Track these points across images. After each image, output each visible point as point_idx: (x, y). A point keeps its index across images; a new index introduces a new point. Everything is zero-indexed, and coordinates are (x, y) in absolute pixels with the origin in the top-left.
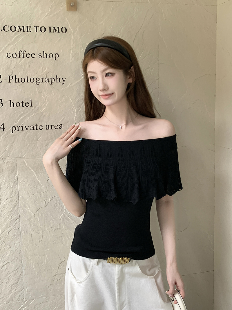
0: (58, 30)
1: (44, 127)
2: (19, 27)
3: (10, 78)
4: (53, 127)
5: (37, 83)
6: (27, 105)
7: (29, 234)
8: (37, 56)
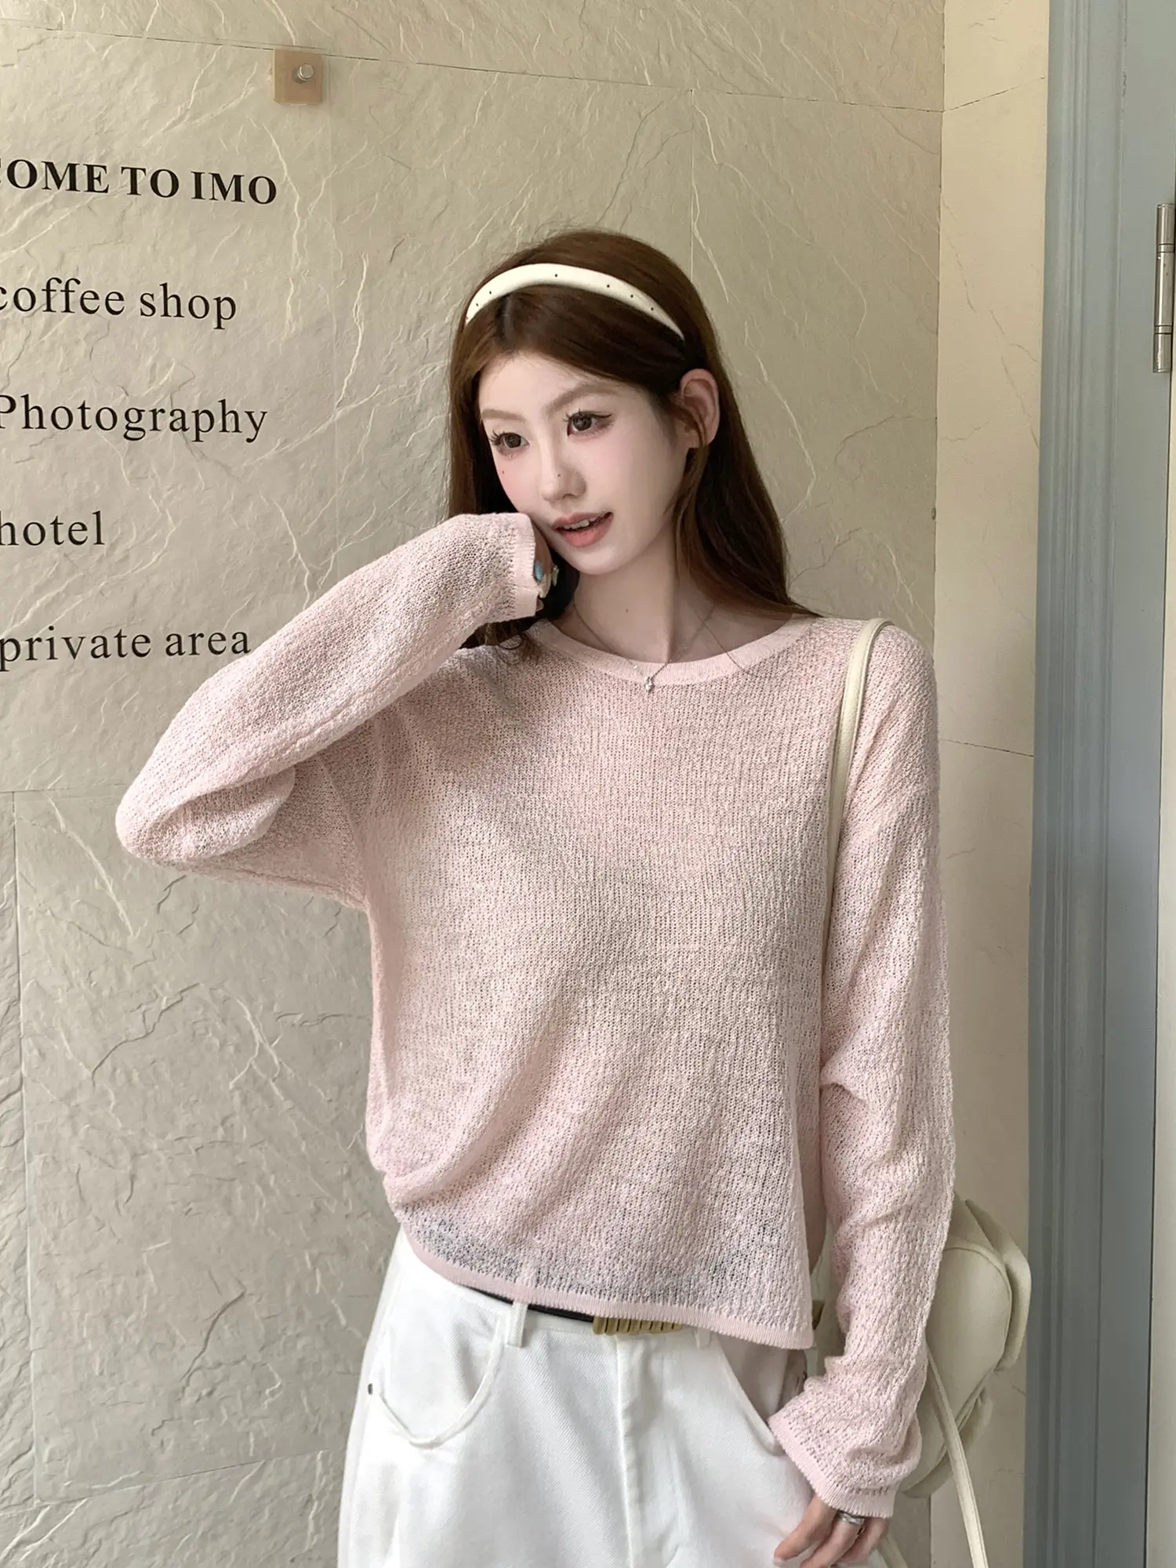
0: (235, 188)
1: (158, 645)
2: (50, 165)
4: (201, 644)
5: (131, 434)
6: (77, 536)
7: (65, 1170)
8: (133, 306)
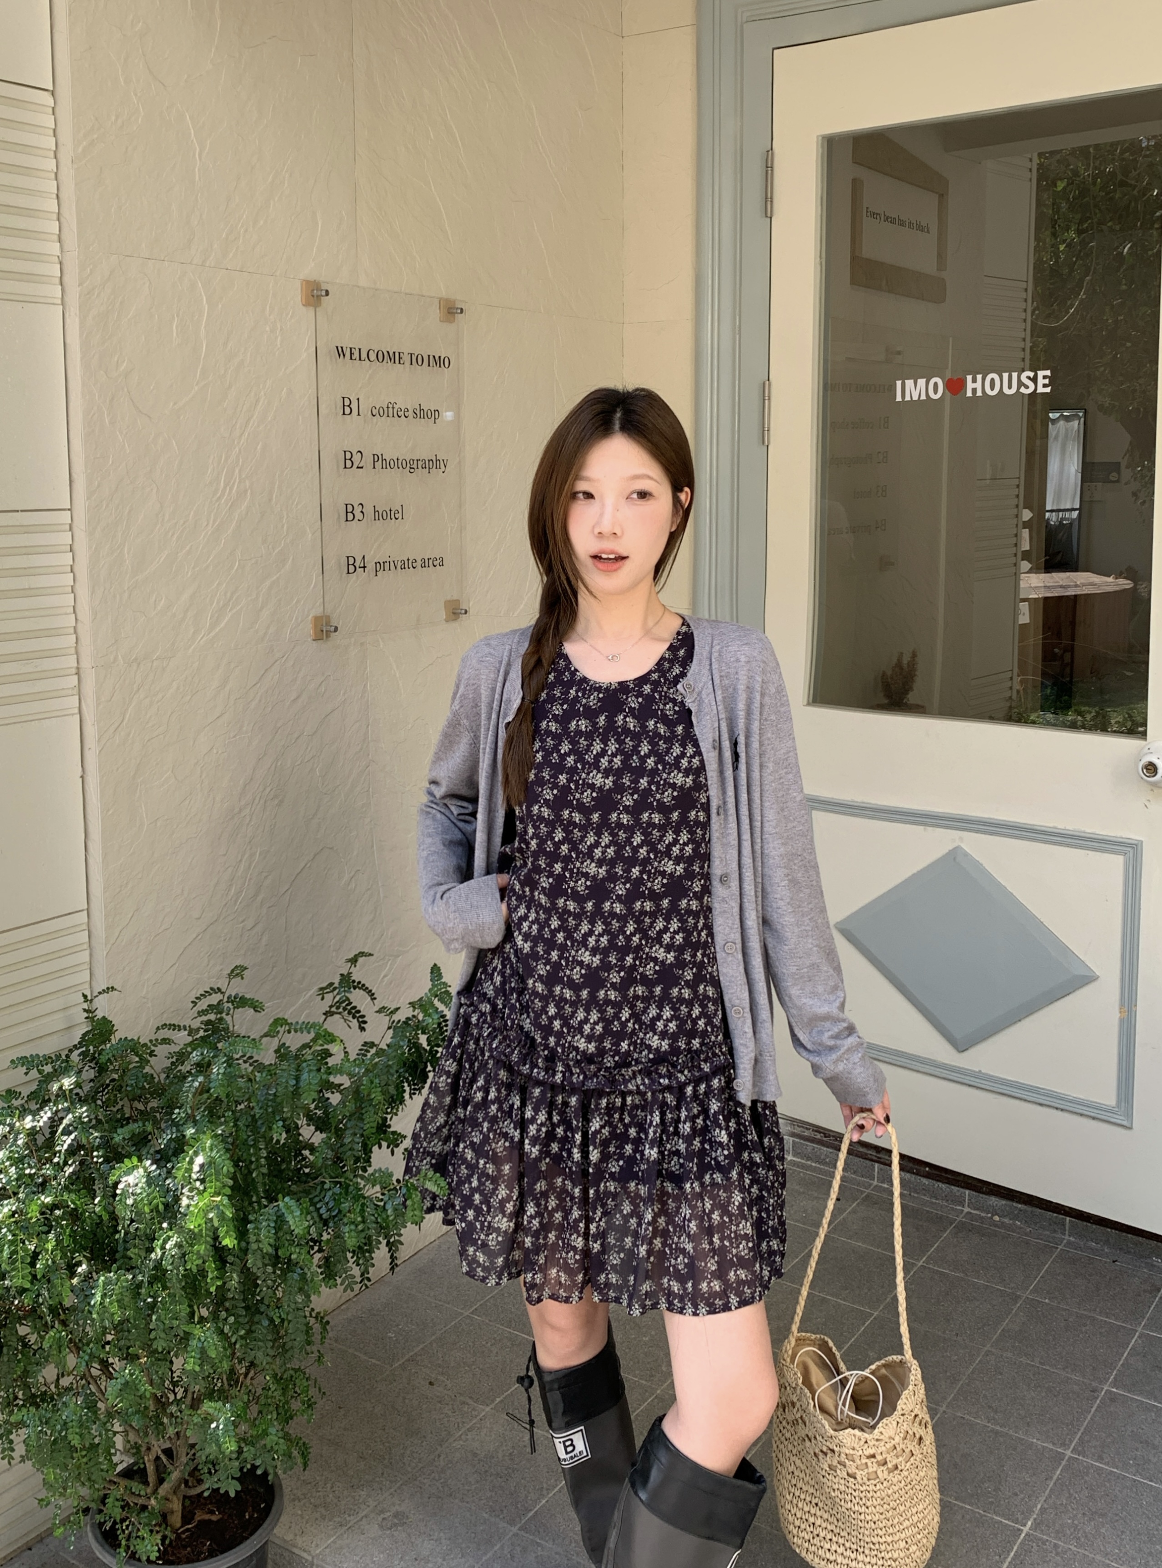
0: (439, 362)
1: (419, 563)
2: (388, 352)
3: (376, 458)
4: (431, 561)
5: (412, 470)
6: (397, 516)
8: (411, 413)
